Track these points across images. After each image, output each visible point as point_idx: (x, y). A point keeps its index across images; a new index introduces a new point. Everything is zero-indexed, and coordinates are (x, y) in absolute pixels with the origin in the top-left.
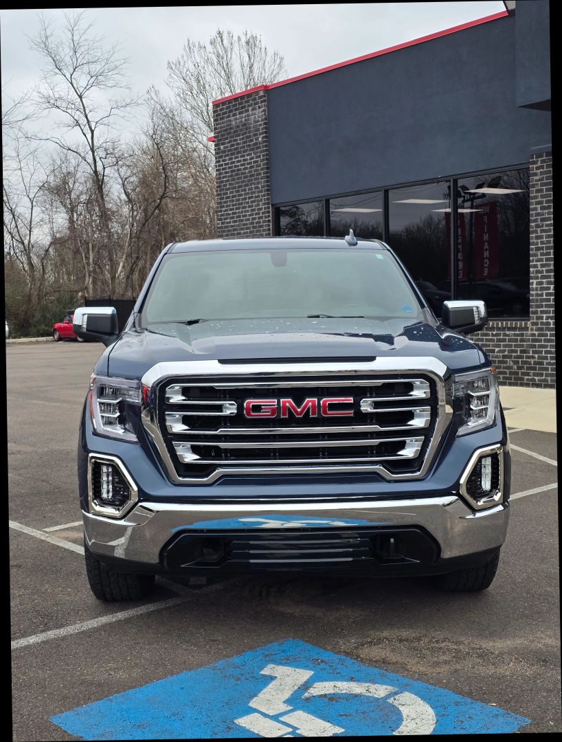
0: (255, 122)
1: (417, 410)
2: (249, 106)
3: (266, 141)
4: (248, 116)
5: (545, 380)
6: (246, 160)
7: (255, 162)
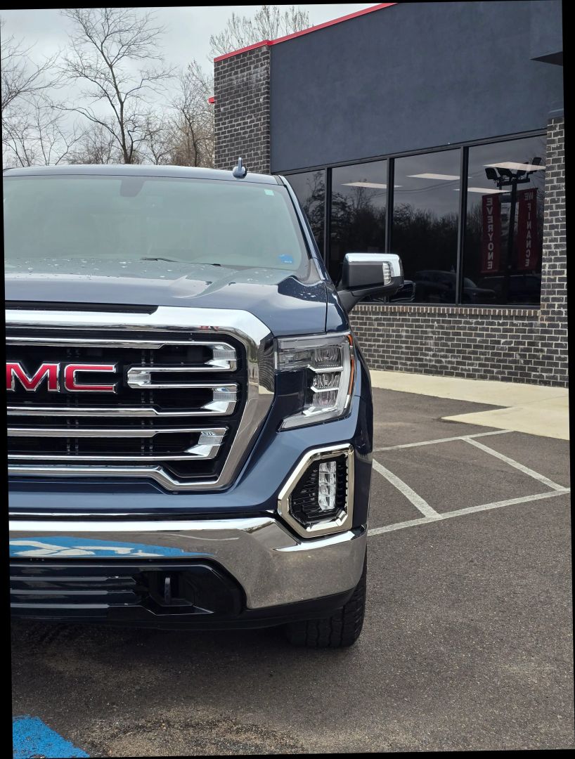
0: (257, 81)
1: (219, 388)
2: (251, 63)
3: (267, 103)
4: (250, 74)
5: (554, 377)
6: (246, 123)
7: (255, 126)
